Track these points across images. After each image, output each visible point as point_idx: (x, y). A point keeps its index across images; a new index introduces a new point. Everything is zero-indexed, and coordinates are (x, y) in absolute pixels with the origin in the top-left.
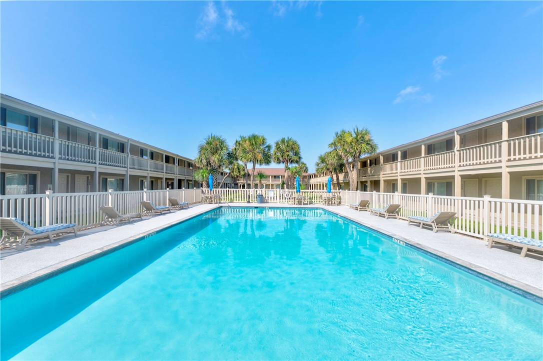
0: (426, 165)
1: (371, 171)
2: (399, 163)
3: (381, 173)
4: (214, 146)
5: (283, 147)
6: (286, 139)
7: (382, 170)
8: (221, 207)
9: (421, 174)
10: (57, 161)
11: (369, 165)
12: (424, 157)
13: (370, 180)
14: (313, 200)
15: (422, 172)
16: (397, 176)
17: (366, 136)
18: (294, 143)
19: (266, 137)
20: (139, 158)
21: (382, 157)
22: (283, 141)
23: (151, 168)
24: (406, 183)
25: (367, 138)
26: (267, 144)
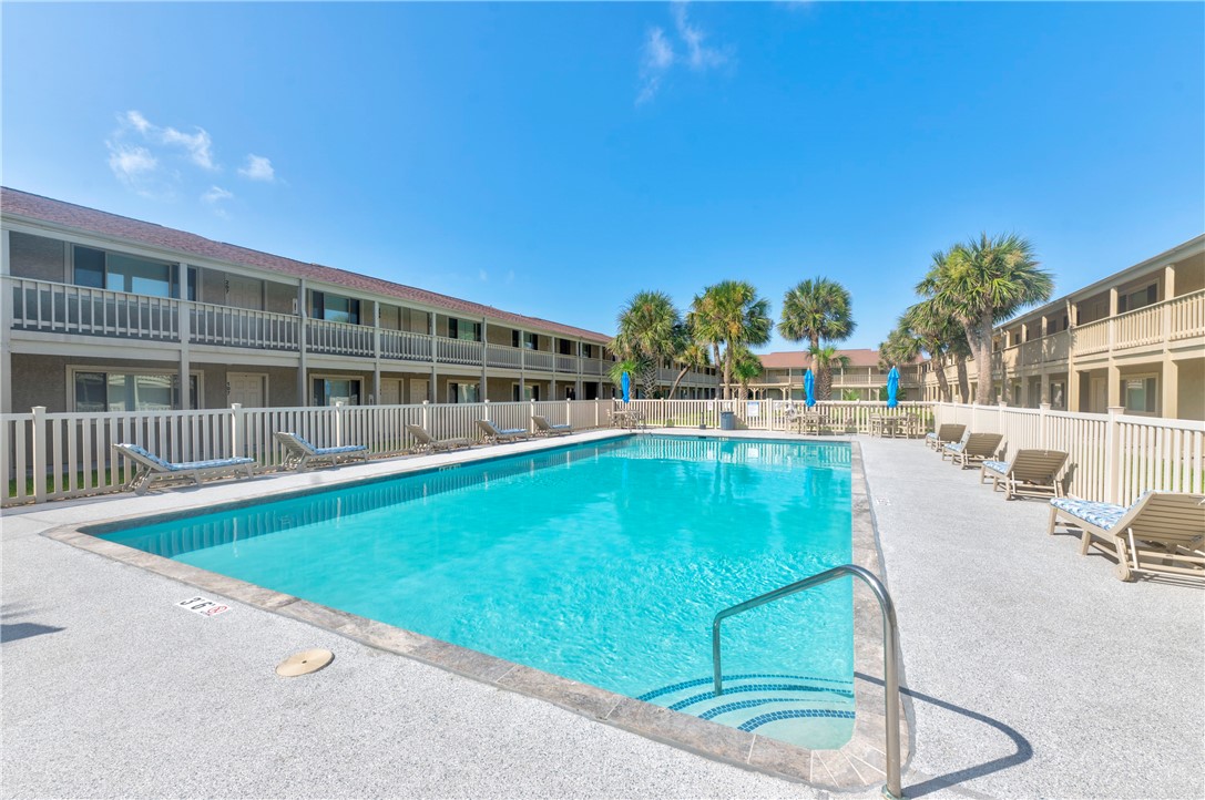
0: (1176, 326)
1: (1049, 347)
2: (1111, 321)
3: (1072, 353)
4: (648, 311)
5: (803, 300)
6: (814, 283)
7: (1072, 345)
8: (635, 434)
9: (1161, 352)
10: (378, 360)
11: (1045, 332)
12: (1170, 303)
13: (1050, 371)
14: (858, 426)
15: (1165, 346)
16: (1107, 360)
17: (1009, 256)
18: (833, 290)
19: (751, 283)
20: (511, 349)
21: (1074, 309)
22: (805, 288)
23: (526, 363)
24: (1154, 379)
25: (1011, 261)
26: (758, 299)
